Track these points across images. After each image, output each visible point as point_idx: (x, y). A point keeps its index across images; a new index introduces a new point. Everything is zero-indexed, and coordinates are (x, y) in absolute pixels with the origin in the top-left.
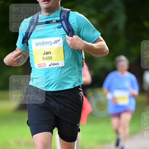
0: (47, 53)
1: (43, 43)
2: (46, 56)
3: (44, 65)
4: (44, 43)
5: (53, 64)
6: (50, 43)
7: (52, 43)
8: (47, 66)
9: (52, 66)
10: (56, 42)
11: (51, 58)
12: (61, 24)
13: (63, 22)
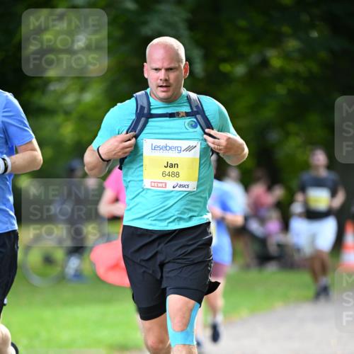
0: (172, 166)
1: (166, 148)
2: (168, 170)
3: (164, 185)
4: (168, 148)
5: (181, 185)
6: (179, 149)
7: (182, 149)
8: (169, 188)
9: (177, 189)
10: (189, 149)
11: (177, 175)
12: (195, 120)
13: (199, 117)
